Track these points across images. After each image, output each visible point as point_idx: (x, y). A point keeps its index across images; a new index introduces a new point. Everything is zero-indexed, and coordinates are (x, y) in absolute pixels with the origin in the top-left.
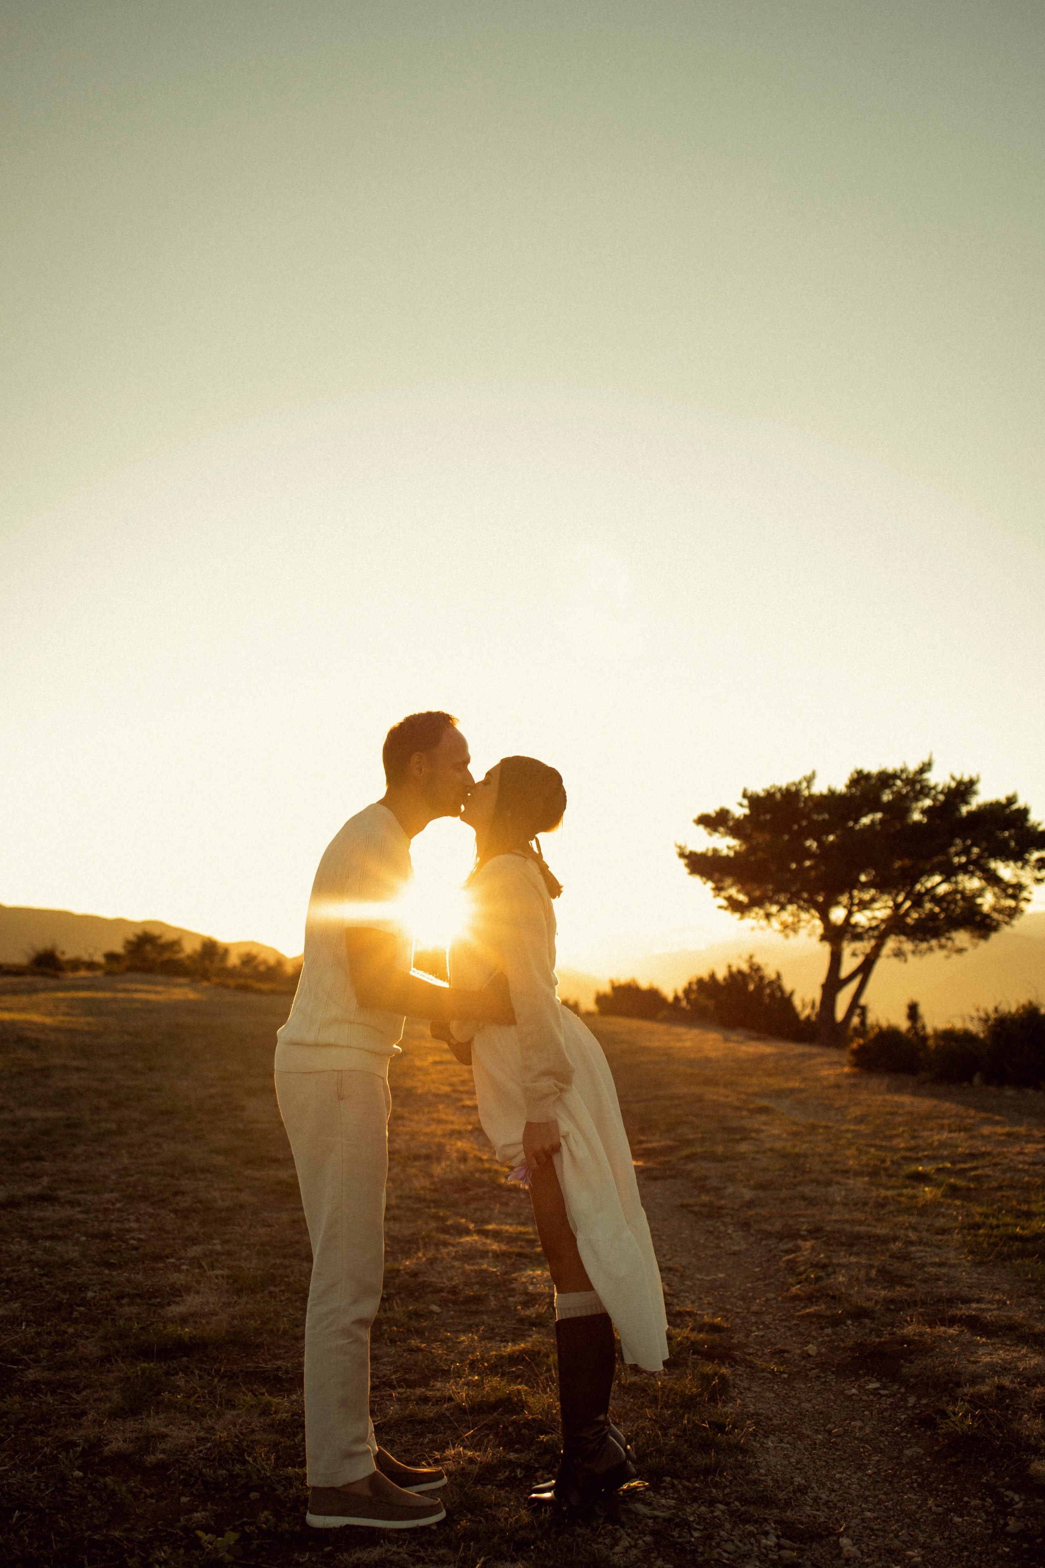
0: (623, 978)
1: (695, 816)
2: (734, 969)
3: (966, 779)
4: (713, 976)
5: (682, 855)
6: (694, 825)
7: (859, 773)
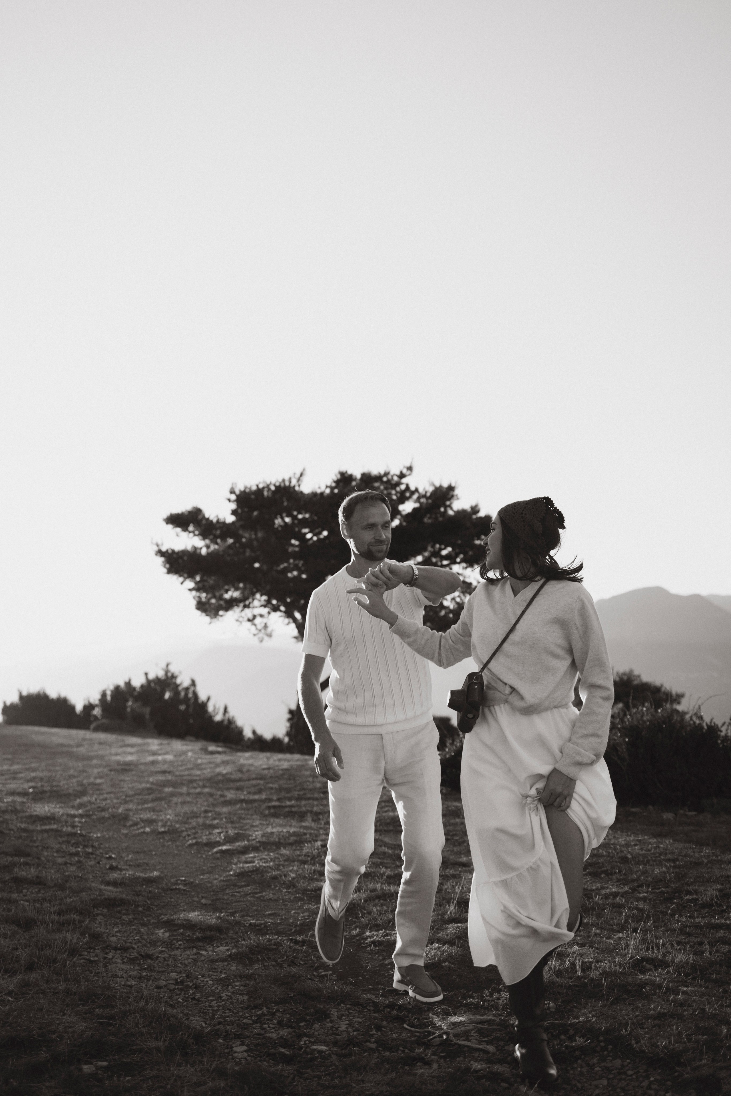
0: (32, 688)
1: (166, 514)
2: (151, 676)
3: (445, 485)
4: (128, 684)
5: (161, 553)
6: (164, 523)
7: (342, 474)
